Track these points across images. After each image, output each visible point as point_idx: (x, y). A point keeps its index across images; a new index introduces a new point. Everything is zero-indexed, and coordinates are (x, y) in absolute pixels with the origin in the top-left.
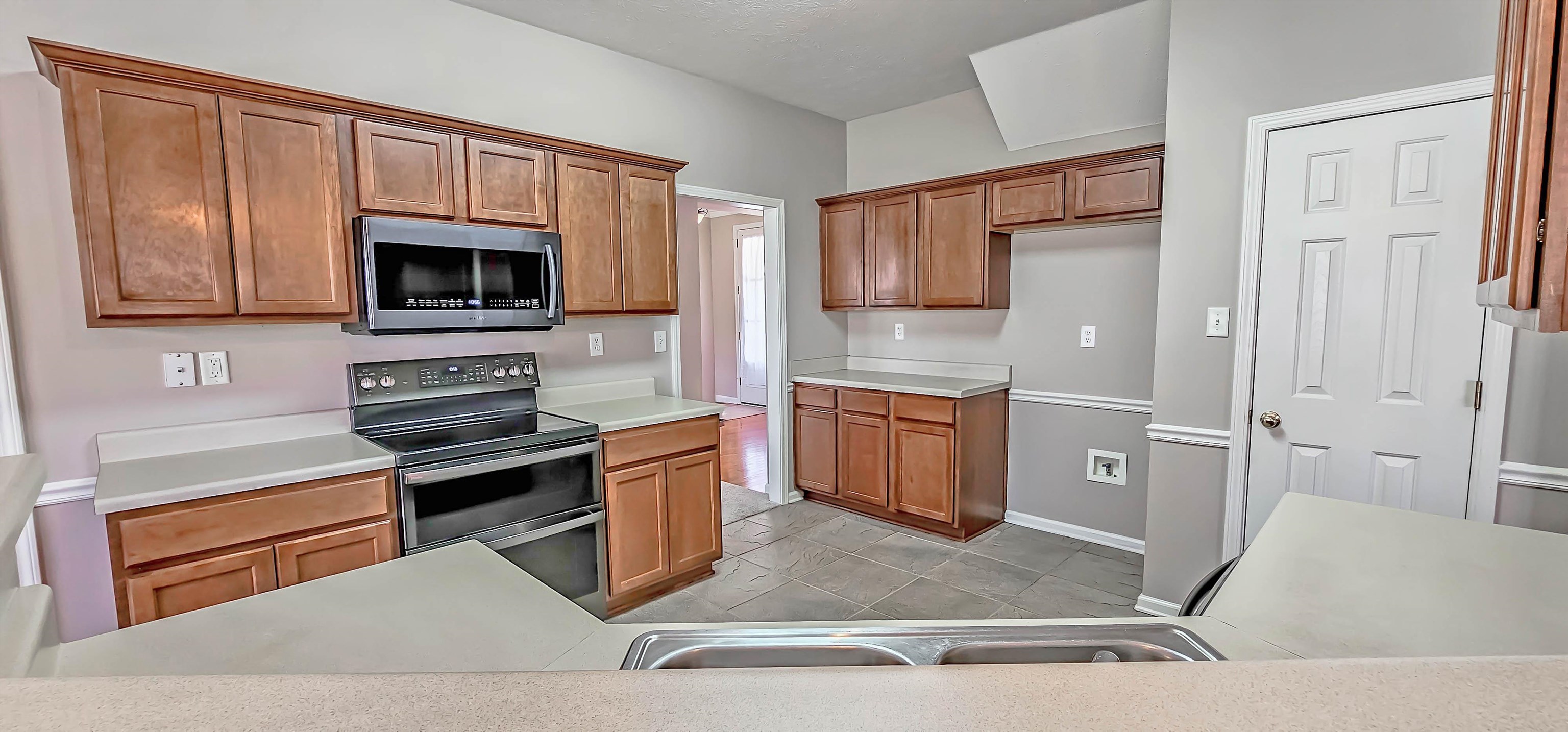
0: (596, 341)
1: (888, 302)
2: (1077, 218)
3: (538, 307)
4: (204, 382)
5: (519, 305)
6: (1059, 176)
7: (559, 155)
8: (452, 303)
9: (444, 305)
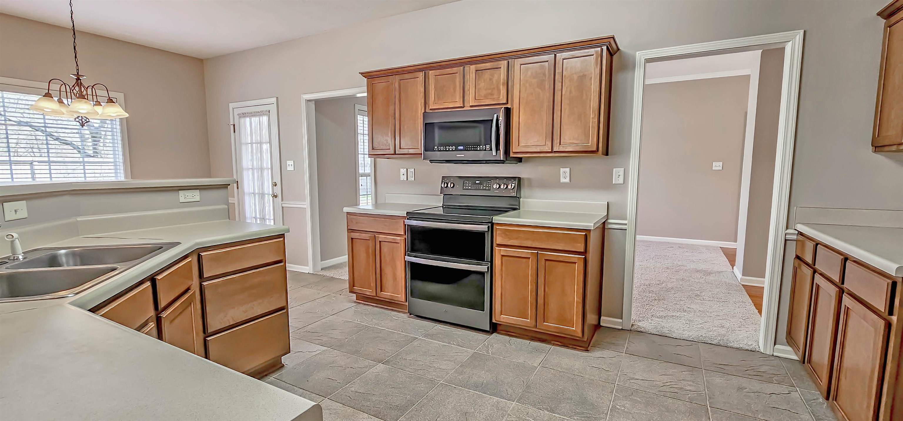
0: (565, 173)
3: (489, 150)
4: (409, 179)
5: (480, 148)
7: (516, 60)
8: (451, 148)
9: (447, 149)
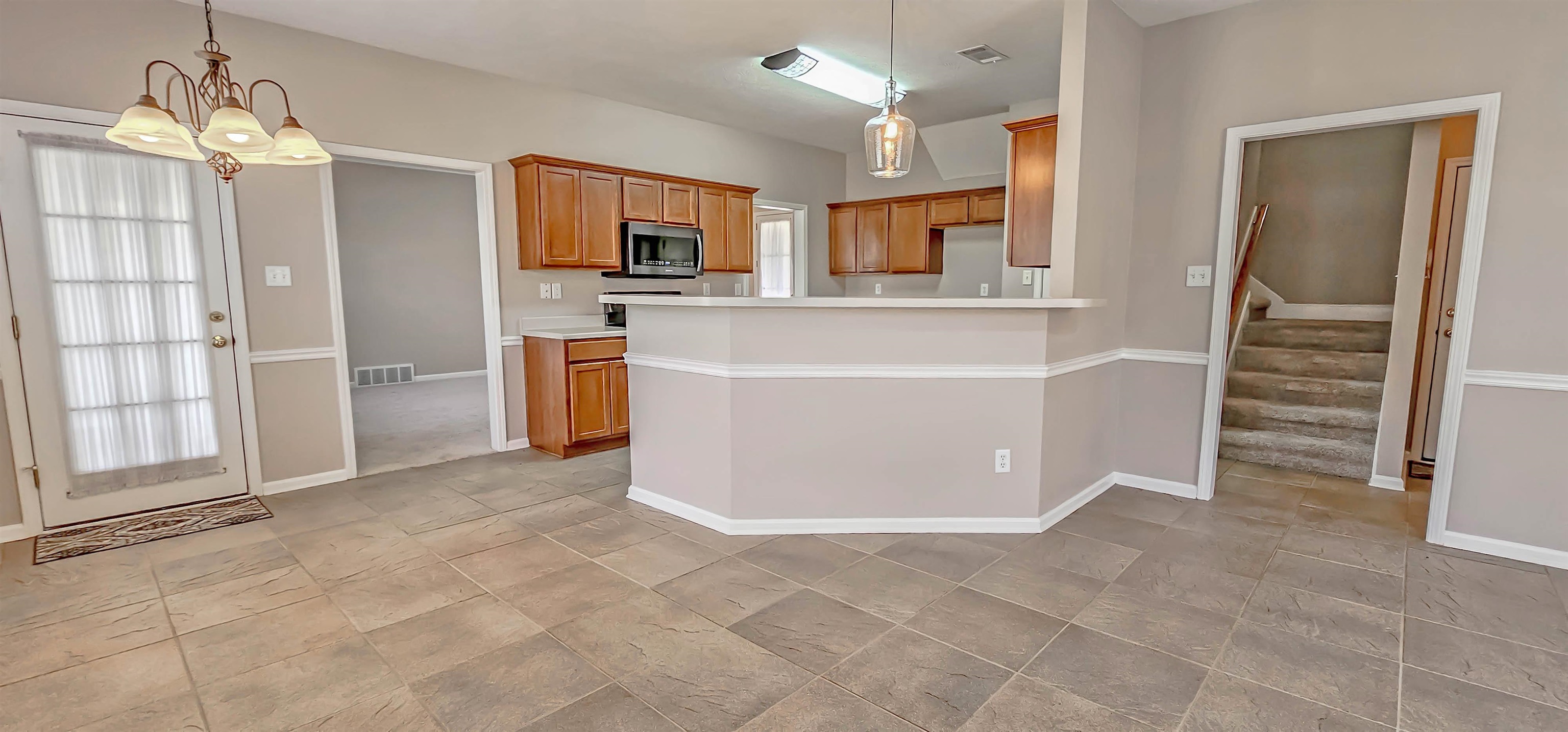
0: (707, 287)
1: (870, 270)
2: (974, 222)
3: (694, 267)
4: (553, 298)
6: (966, 199)
7: (700, 188)
